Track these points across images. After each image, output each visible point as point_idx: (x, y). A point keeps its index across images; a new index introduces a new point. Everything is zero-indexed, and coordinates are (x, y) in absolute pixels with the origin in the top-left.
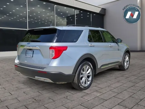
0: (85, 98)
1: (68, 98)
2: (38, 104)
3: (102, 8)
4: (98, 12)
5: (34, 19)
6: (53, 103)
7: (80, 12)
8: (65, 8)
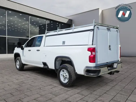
0: (54, 89)
1: (41, 89)
2: (19, 92)
3: (69, 19)
4: (66, 23)
5: (11, 27)
6: (30, 92)
7: (50, 22)
8: (38, 19)
